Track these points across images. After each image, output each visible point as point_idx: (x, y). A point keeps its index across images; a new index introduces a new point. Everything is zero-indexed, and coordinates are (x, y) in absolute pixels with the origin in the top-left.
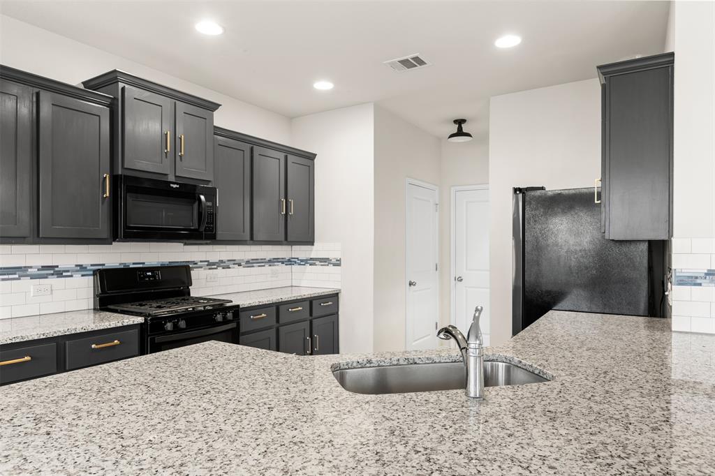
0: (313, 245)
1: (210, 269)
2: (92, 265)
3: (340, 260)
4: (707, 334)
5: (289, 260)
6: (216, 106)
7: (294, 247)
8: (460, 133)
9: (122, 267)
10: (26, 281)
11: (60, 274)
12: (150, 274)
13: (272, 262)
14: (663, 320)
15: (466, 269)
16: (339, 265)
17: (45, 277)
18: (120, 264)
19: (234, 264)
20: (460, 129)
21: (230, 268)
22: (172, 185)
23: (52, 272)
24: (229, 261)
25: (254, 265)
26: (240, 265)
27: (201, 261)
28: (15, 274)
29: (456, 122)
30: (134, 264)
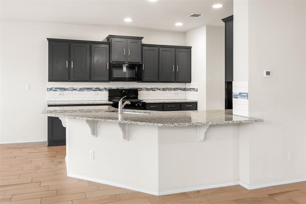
0: (191, 83)
1: (147, 91)
2: (108, 88)
3: (197, 89)
4: (244, 117)
5: (184, 89)
6: (142, 38)
7: (186, 83)
10: (92, 91)
11: (100, 90)
12: (124, 91)
13: (175, 89)
14: (231, 110)
16: (197, 91)
17: (97, 91)
21: (155, 91)
23: (98, 89)
24: (155, 88)
25: (167, 90)
26: (160, 90)
27: (144, 88)
28: (89, 90)
30: (120, 88)
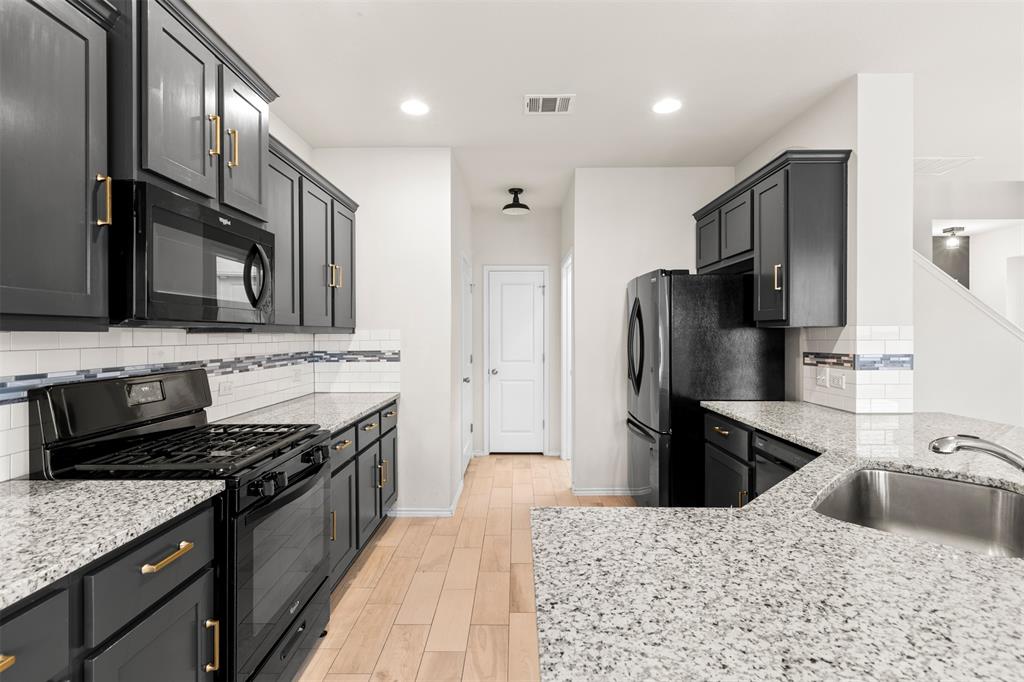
0: (353, 333)
1: (223, 373)
2: (18, 378)
3: (398, 354)
5: (312, 356)
7: (318, 335)
8: (516, 204)
9: (82, 378)
13: (296, 357)
15: (502, 360)
16: (397, 360)
18: (80, 372)
19: (254, 363)
20: (516, 199)
21: (248, 370)
22: (221, 219)
24: (247, 358)
25: (277, 363)
26: (260, 365)
27: (212, 361)
29: (512, 191)
30: (105, 370)
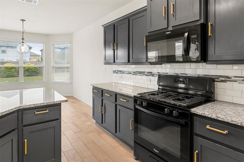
10: (144, 76)
11: (152, 75)
12: (182, 80)
17: (149, 76)
23: (150, 74)
28: (142, 74)
